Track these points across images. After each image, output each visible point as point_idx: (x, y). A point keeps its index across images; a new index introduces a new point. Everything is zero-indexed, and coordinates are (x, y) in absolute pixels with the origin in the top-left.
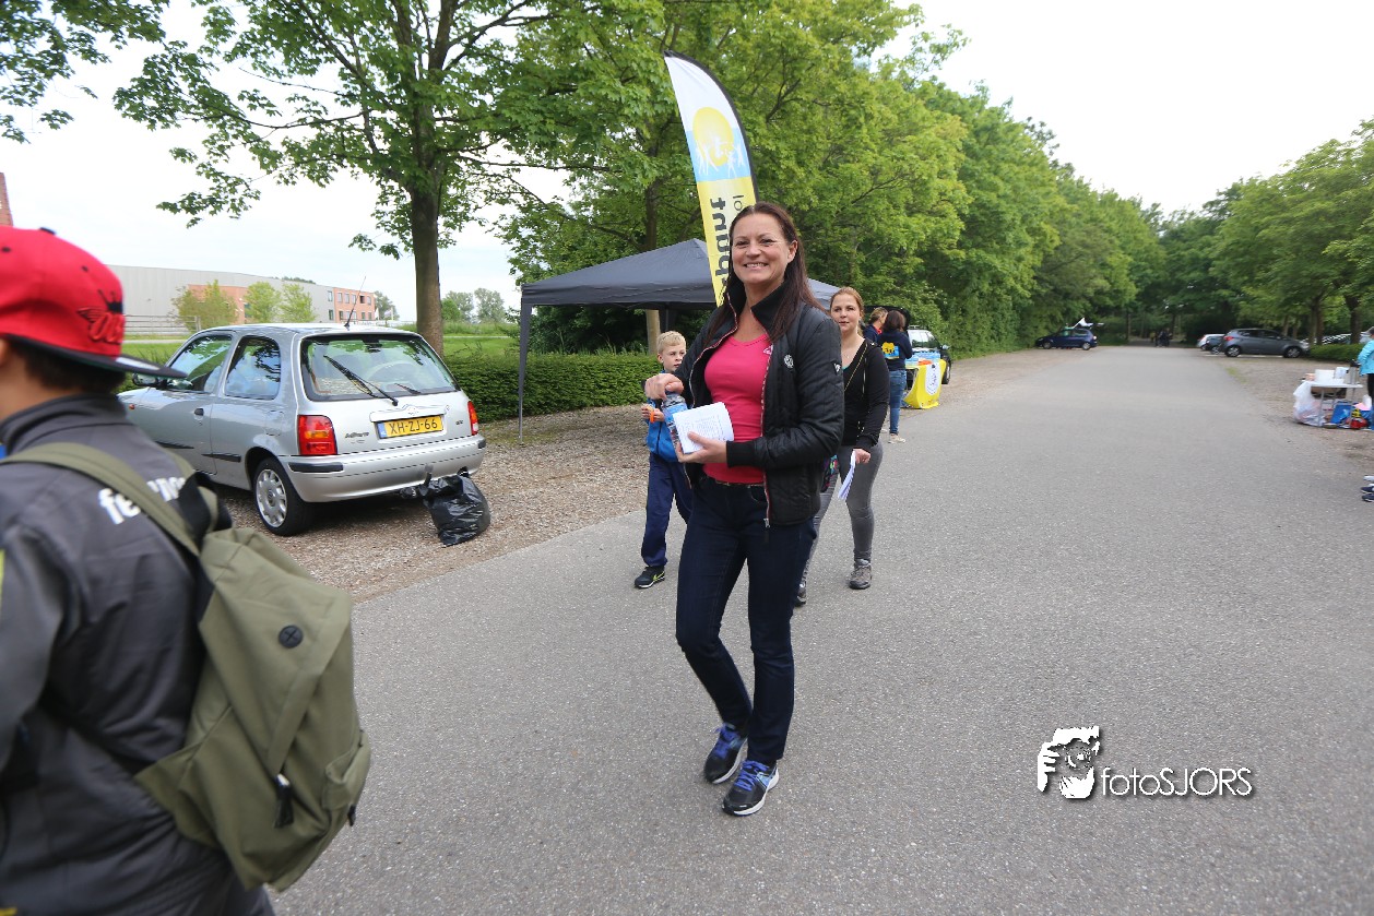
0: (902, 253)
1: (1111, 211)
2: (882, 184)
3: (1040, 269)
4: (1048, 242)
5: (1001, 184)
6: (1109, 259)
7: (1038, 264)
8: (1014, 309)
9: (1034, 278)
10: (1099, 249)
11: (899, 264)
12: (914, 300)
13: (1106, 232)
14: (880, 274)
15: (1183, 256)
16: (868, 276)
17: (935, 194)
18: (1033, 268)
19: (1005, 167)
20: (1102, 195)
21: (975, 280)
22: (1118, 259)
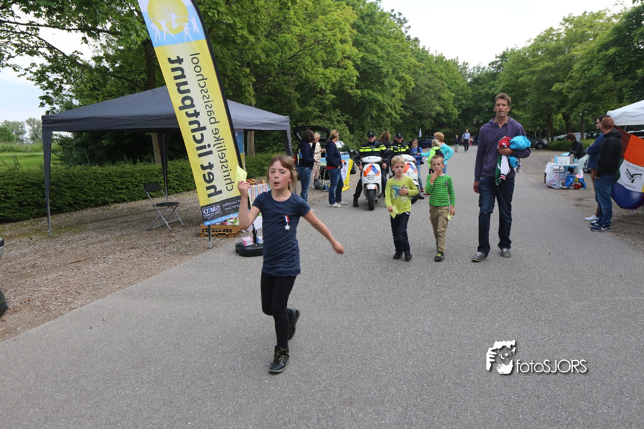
0: (322, 92)
1: (441, 67)
2: (306, 47)
3: (405, 101)
4: (408, 85)
5: (379, 50)
6: (442, 95)
7: (404, 98)
8: (392, 125)
9: (402, 107)
10: (436, 89)
11: (321, 99)
12: (332, 123)
13: (439, 79)
14: (310, 106)
15: (481, 92)
16: (302, 107)
17: (339, 54)
18: (401, 100)
19: (381, 39)
20: (436, 57)
21: (368, 109)
22: (447, 95)
